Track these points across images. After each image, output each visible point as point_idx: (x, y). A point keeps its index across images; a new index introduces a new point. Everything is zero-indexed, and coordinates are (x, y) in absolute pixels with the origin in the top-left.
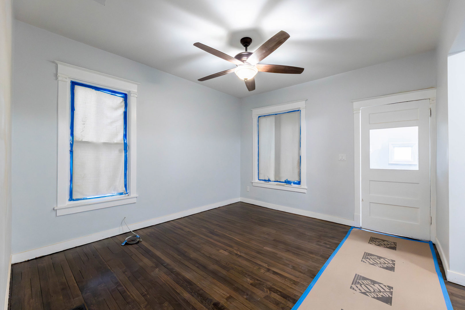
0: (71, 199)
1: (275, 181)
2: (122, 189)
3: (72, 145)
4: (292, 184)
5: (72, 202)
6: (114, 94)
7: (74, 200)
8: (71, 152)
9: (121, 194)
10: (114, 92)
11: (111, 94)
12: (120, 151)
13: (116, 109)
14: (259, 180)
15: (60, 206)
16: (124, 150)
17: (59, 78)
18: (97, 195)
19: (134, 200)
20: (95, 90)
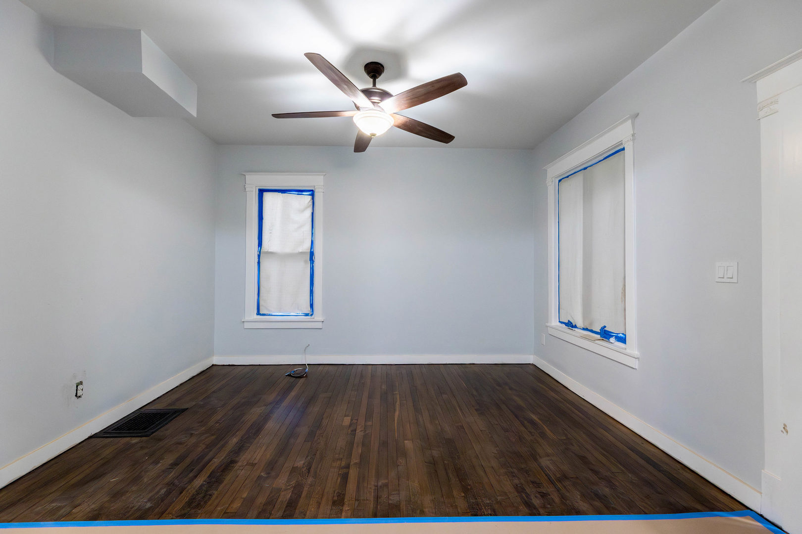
0: (258, 313)
1: (584, 329)
2: (307, 310)
3: (259, 256)
4: (612, 340)
5: (259, 317)
6: (300, 193)
7: (261, 315)
8: (259, 263)
9: (307, 315)
10: (300, 191)
11: (298, 194)
12: (306, 262)
13: (303, 211)
14: (559, 322)
15: (247, 319)
16: (310, 260)
17: (247, 190)
18: (280, 312)
19: (319, 325)
20: (282, 193)
